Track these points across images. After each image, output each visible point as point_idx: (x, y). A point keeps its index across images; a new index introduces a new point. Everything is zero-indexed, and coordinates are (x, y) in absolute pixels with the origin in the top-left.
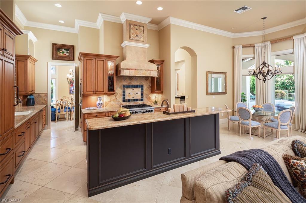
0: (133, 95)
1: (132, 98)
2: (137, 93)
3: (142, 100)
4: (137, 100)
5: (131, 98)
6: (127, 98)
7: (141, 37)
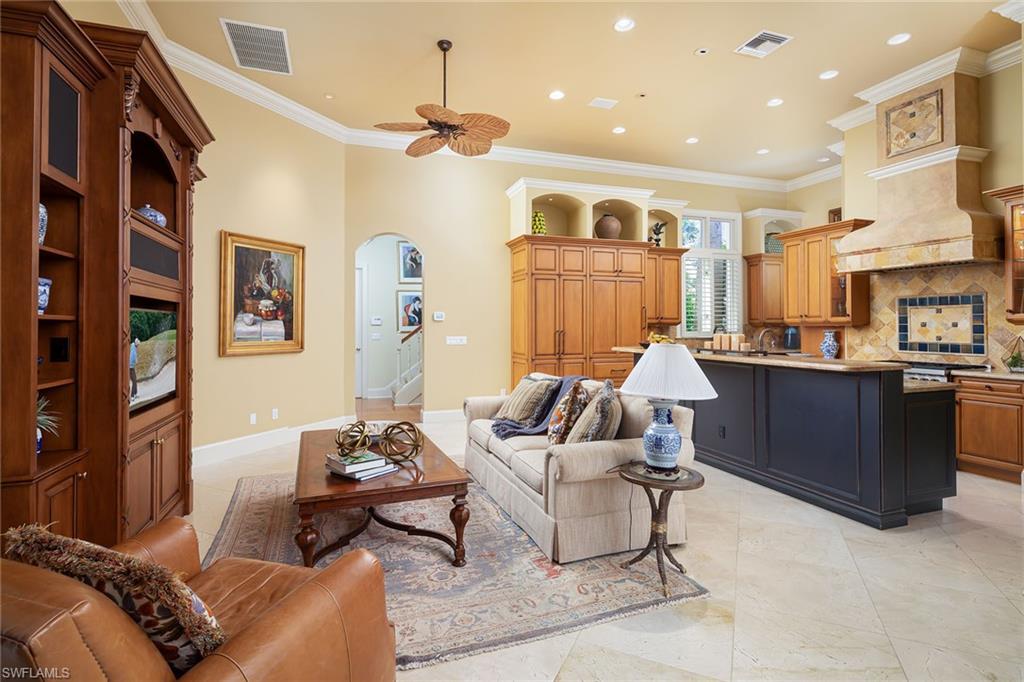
0: (937, 329)
1: (935, 341)
2: (955, 325)
3: (979, 350)
4: (955, 348)
5: (930, 339)
6: (914, 337)
7: (930, 130)
